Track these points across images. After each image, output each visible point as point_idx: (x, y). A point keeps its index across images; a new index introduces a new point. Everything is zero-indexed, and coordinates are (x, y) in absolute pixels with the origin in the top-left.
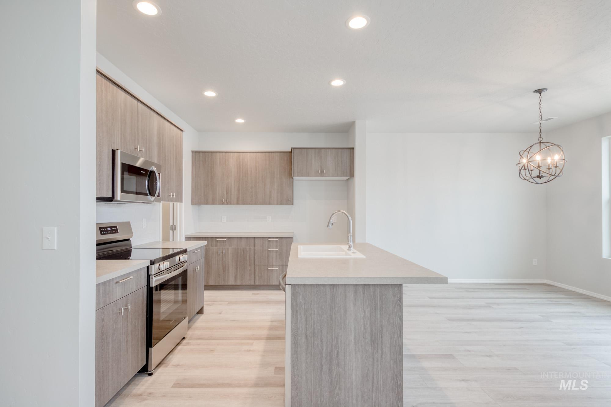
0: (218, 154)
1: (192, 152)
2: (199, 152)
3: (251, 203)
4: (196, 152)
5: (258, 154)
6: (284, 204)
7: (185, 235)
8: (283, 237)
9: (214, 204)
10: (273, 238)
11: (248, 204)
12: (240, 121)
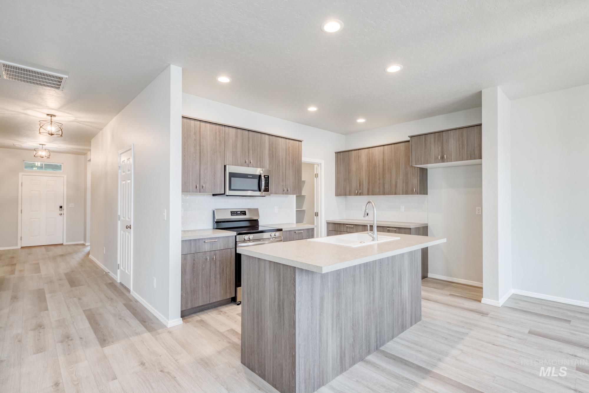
0: (353, 152)
1: (336, 153)
2: (340, 152)
3: (379, 194)
4: (338, 153)
5: (385, 147)
6: (409, 194)
7: (326, 221)
8: (401, 228)
9: (350, 195)
10: (392, 227)
11: (376, 195)
12: (361, 120)
